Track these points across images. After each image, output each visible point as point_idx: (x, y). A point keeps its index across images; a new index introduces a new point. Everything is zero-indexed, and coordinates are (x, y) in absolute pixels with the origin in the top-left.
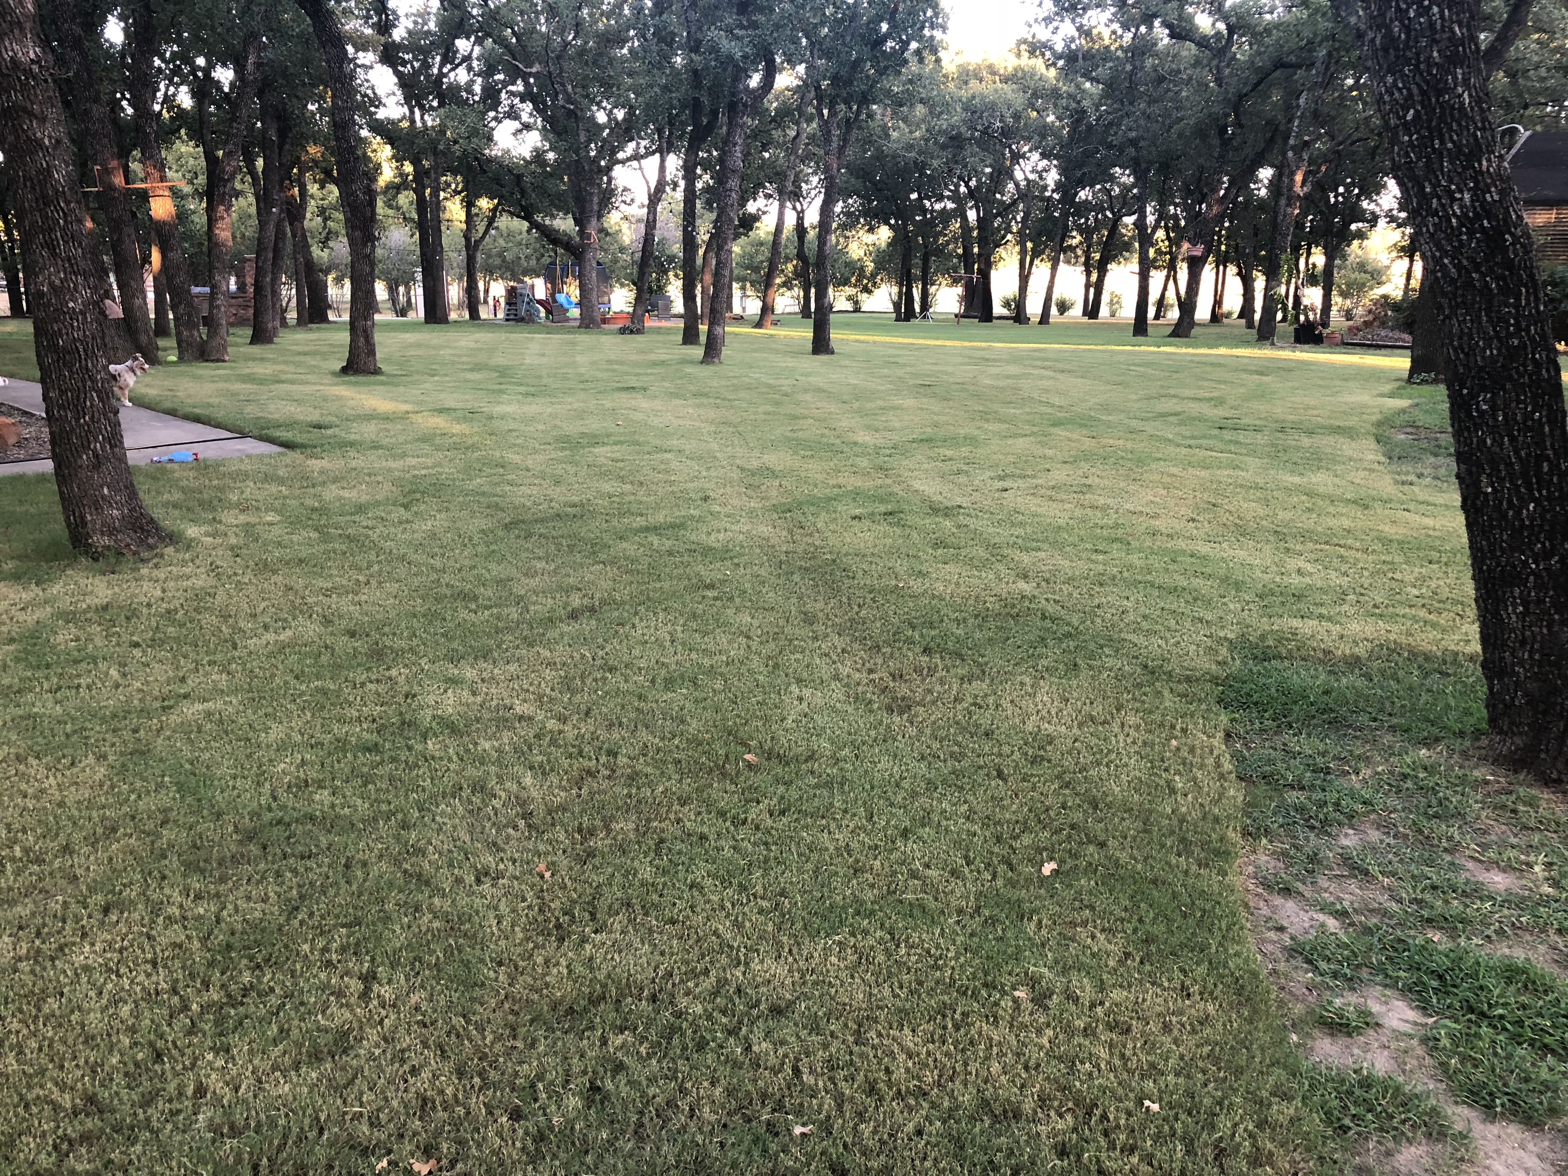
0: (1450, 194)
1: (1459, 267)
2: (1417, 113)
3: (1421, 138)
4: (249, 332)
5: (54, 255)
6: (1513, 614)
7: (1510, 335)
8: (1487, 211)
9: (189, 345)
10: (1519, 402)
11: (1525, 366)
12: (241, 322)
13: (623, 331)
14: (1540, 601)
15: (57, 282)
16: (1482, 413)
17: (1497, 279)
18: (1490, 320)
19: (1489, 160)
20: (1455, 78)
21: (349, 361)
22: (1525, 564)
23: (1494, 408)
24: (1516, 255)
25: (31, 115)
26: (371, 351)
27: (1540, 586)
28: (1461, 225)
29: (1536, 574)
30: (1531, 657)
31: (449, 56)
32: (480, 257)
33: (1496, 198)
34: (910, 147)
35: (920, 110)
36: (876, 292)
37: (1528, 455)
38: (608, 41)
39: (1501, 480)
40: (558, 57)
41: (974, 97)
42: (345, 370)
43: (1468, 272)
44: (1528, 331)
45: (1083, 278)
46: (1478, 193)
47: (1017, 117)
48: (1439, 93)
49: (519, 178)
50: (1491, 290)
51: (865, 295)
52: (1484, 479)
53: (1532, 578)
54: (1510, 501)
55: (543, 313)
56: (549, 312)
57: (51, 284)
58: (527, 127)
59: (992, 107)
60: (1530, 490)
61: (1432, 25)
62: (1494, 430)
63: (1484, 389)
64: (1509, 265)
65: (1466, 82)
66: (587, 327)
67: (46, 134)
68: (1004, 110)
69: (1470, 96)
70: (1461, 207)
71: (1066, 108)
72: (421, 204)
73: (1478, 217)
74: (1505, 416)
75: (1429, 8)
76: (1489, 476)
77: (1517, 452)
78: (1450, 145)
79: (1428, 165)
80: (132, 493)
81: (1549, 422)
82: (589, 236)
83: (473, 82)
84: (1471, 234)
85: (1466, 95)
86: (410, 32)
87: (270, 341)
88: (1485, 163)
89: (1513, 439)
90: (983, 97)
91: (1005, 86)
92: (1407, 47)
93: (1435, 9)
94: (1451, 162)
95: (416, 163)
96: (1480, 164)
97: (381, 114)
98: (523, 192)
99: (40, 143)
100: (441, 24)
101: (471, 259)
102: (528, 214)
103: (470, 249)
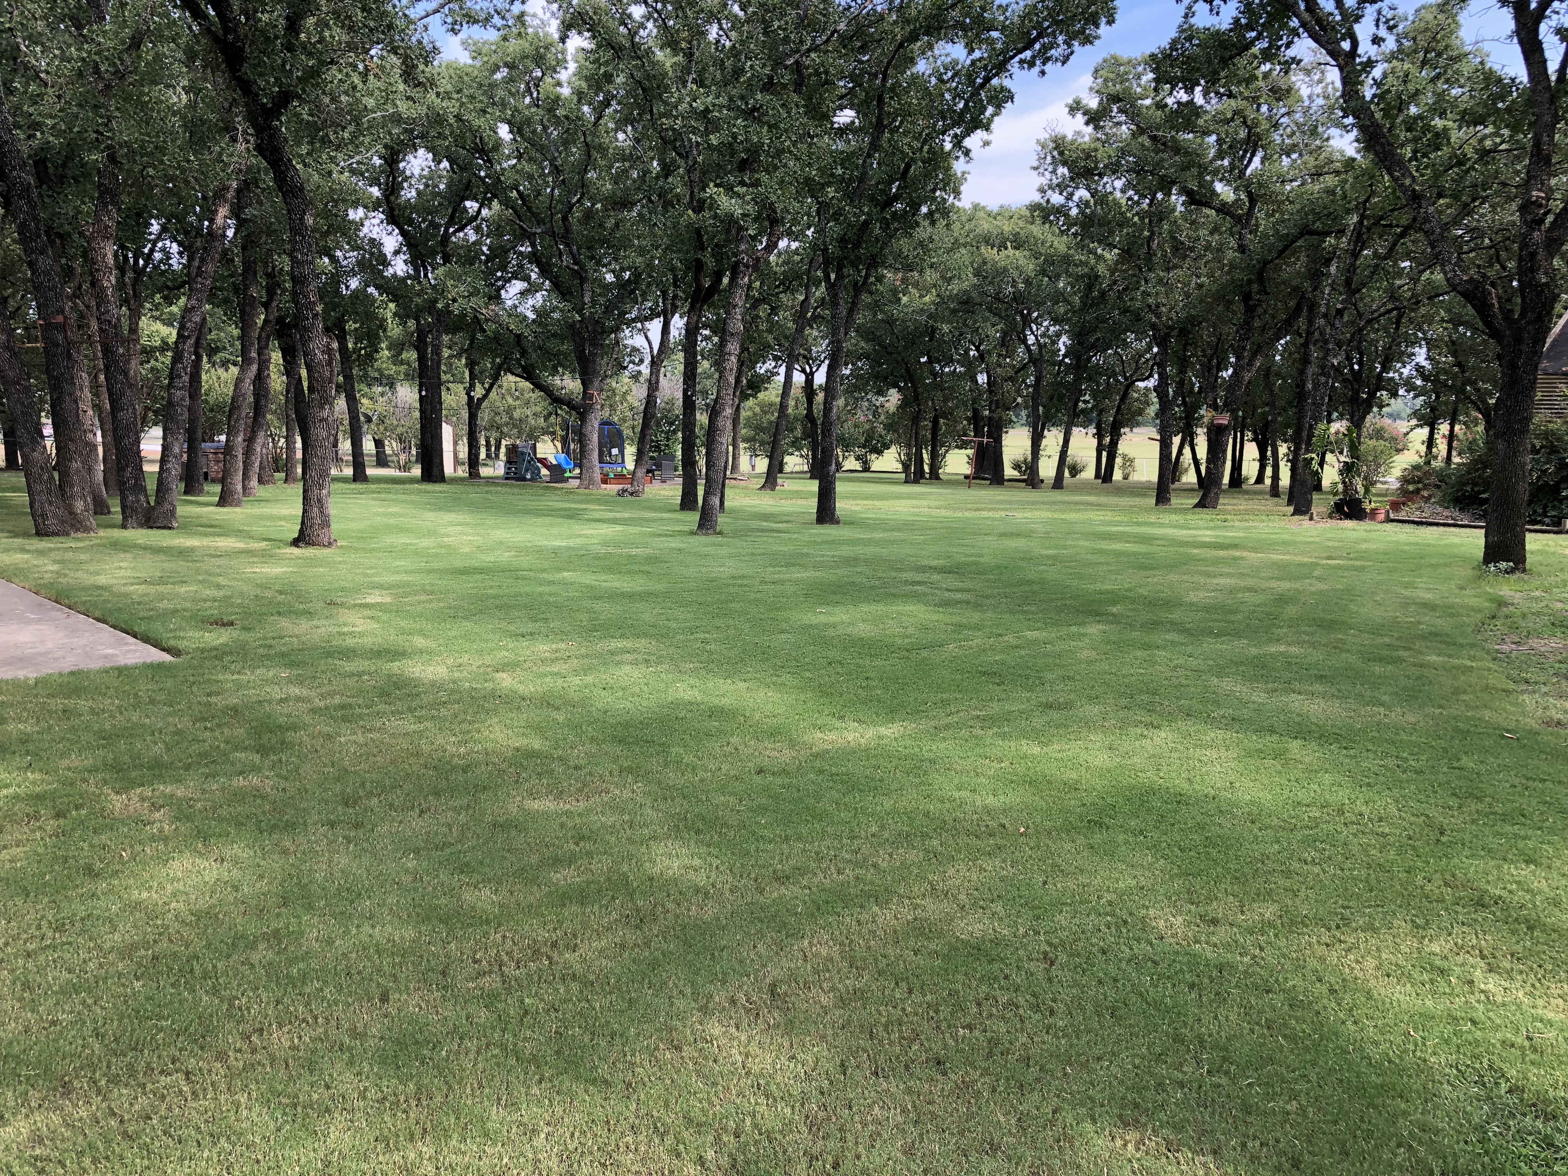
9: (134, 510)
13: (621, 493)
21: (301, 531)
26: (324, 522)
31: (457, 217)
32: (483, 415)
34: (920, 311)
35: (930, 276)
36: (885, 452)
38: (617, 203)
40: (564, 219)
41: (985, 263)
42: (296, 542)
47: (1028, 282)
49: (519, 337)
51: (874, 456)
55: (543, 471)
58: (535, 287)
59: (1004, 272)
66: (587, 487)
68: (1016, 276)
72: (422, 359)
82: (591, 397)
83: (480, 242)
87: (237, 503)
90: (993, 264)
91: (1016, 253)
95: (418, 320)
98: (524, 353)
101: (473, 417)
102: (528, 374)
103: (474, 406)
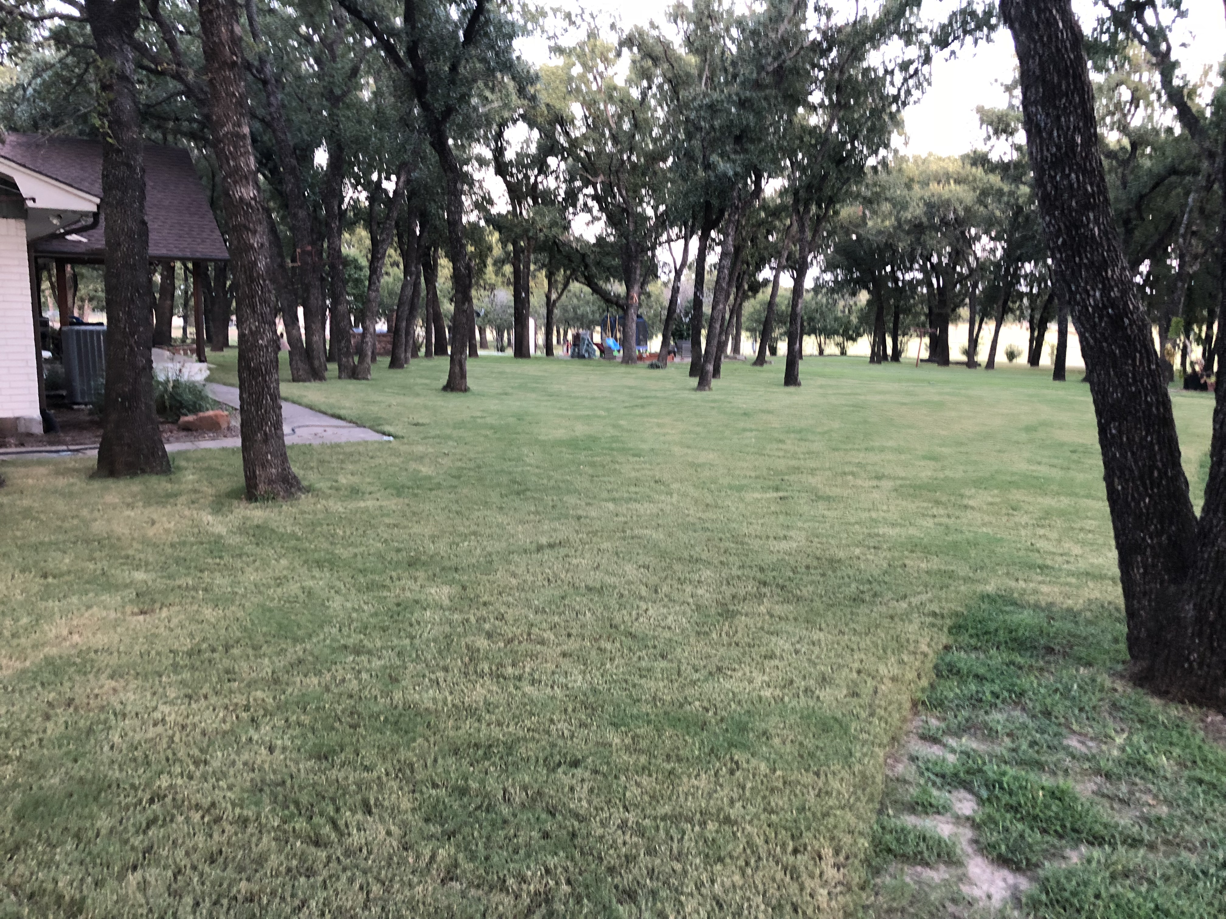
0: (1087, 292)
1: (1095, 339)
2: (1064, 240)
3: (1067, 256)
4: (388, 359)
5: (254, 311)
6: (1138, 573)
7: (1130, 385)
8: (1113, 303)
9: (346, 367)
10: (1136, 428)
11: (1140, 405)
12: (385, 354)
13: (652, 366)
14: (1154, 566)
15: (254, 328)
16: (1113, 436)
17: (1120, 347)
18: (1116, 374)
19: (1113, 271)
20: (1088, 219)
21: (449, 382)
22: (1144, 539)
23: (1120, 432)
24: (1132, 332)
25: (248, 229)
26: (463, 376)
27: (1155, 556)
28: (1094, 312)
29: (1152, 547)
30: (1150, 605)
31: (543, 169)
32: (557, 312)
33: (1118, 294)
34: (880, 232)
35: (886, 207)
36: (860, 340)
37: (1144, 465)
38: (654, 159)
39: (1127, 481)
40: (617, 172)
41: (933, 195)
42: (446, 388)
43: (1100, 342)
44: (1142, 382)
45: (1028, 334)
46: (1106, 291)
47: (967, 210)
48: (1077, 228)
49: (584, 256)
50: (1115, 354)
51: (850, 343)
52: (1116, 480)
53: (1148, 550)
54: (1133, 496)
55: (598, 353)
56: (602, 352)
57: (250, 329)
58: (595, 219)
59: (947, 203)
60: (1146, 489)
61: (1071, 185)
62: (1121, 446)
63: (1113, 419)
64: (1128, 338)
65: (1097, 222)
66: (627, 363)
67: (255, 241)
68: (957, 205)
69: (1099, 229)
70: (1094, 300)
71: (1008, 203)
72: (516, 272)
73: (1105, 307)
74: (1128, 438)
75: (1069, 175)
76: (1119, 478)
77: (1136, 462)
78: (1085, 261)
79: (1073, 272)
80: (284, 458)
81: (1159, 443)
82: (632, 298)
83: (558, 188)
84: (1101, 318)
85: (1096, 230)
86: (517, 154)
87: (401, 366)
88: (1110, 273)
89: (1133, 454)
90: (940, 196)
91: (958, 187)
92: (1056, 199)
93: (1073, 176)
94: (1087, 271)
95: (515, 244)
96: (1107, 273)
97: (494, 211)
98: (586, 266)
99: (252, 246)
100: (540, 147)
101: (550, 313)
102: (590, 282)
103: (550, 305)
